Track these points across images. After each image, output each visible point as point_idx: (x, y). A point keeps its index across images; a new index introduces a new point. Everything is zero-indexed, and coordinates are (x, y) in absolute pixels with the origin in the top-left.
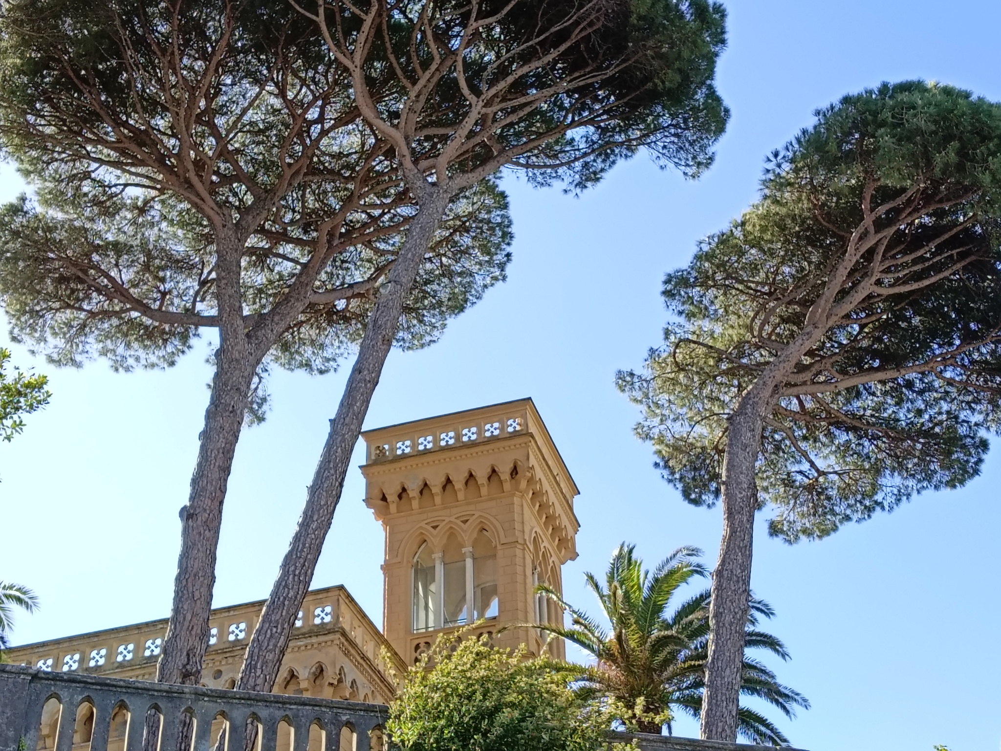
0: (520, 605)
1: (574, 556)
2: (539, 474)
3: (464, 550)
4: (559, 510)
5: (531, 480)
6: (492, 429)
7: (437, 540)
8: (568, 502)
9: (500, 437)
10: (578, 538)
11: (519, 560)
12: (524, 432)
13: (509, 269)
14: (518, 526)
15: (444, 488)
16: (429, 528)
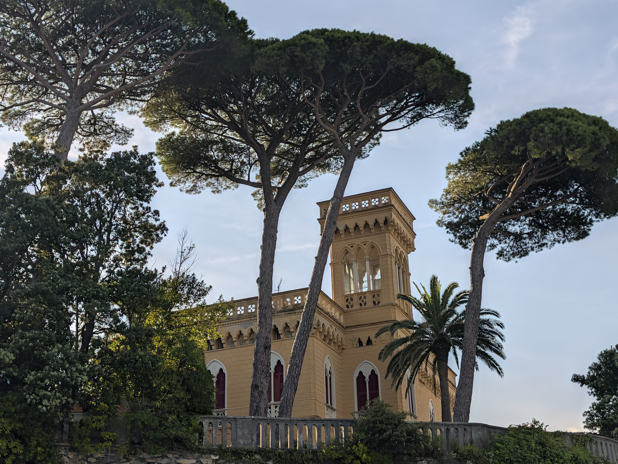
0: (390, 283)
1: (414, 250)
2: (397, 221)
3: (365, 257)
4: (406, 232)
5: (394, 226)
6: (375, 202)
7: (353, 252)
8: (410, 227)
9: (380, 206)
10: (416, 241)
11: (389, 262)
12: (389, 204)
13: (381, 140)
14: (388, 247)
15: (355, 229)
16: (349, 247)
